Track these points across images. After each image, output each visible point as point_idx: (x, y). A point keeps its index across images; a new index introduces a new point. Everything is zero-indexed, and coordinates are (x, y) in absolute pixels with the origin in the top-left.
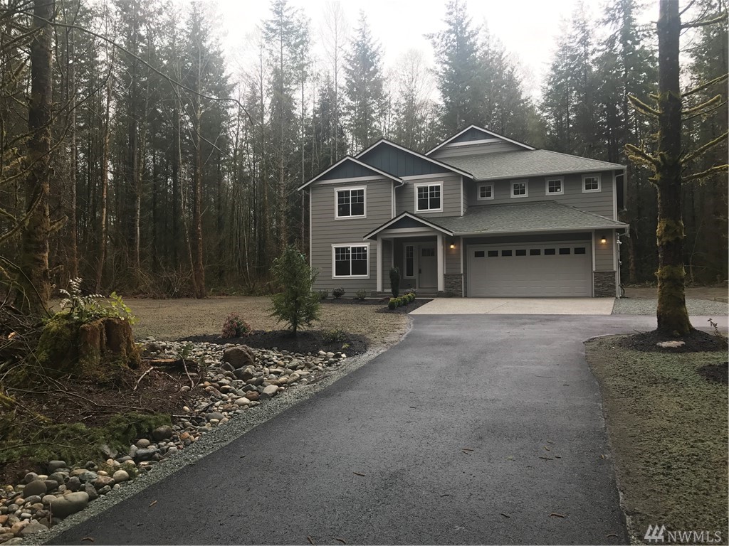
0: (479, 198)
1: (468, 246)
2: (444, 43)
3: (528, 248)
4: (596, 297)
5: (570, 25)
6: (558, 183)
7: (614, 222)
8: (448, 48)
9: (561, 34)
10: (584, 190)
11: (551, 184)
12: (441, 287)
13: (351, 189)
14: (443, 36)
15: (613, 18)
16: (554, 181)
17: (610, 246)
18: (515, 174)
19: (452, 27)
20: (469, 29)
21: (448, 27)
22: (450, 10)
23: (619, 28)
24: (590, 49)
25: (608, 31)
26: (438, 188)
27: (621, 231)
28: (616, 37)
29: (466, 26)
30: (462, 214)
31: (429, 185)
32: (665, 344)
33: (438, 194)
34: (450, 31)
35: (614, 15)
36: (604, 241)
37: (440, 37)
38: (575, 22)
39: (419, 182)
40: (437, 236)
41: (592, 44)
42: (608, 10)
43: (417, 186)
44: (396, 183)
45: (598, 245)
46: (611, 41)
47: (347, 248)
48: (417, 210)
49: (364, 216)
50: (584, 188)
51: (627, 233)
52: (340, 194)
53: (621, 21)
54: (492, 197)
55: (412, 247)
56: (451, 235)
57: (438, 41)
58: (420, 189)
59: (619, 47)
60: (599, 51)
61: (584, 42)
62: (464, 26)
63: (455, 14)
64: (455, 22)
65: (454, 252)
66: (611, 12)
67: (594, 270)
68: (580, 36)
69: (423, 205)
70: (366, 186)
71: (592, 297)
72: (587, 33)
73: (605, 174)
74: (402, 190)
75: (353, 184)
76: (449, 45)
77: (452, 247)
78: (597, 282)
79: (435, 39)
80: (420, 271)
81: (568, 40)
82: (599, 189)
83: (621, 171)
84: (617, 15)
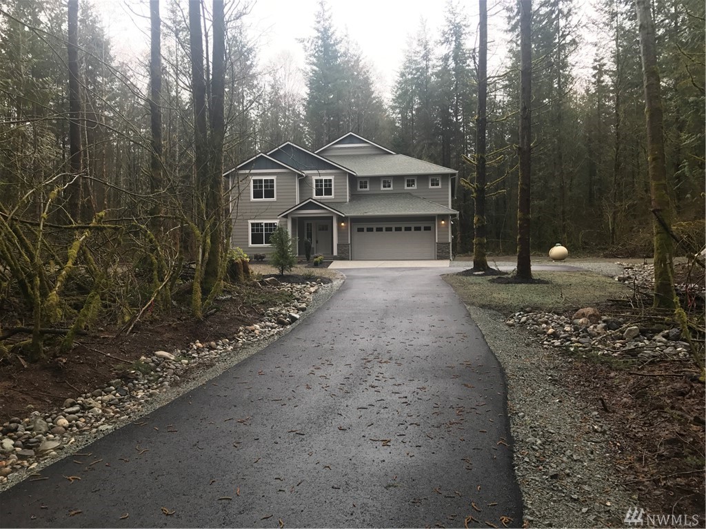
0: (359, 189)
1: (353, 224)
2: (313, 47)
3: (394, 226)
4: (438, 259)
5: (415, 43)
6: (413, 181)
7: (448, 209)
8: (317, 52)
9: (407, 48)
10: (430, 187)
11: (408, 181)
12: (335, 253)
13: (264, 178)
14: (313, 42)
15: (447, 41)
16: (411, 179)
17: (447, 226)
18: (384, 173)
19: (320, 34)
20: (334, 38)
21: (316, 34)
22: (319, 20)
23: (452, 49)
24: (431, 63)
25: (444, 50)
26: (330, 180)
27: (454, 216)
28: (450, 56)
29: (332, 35)
30: (348, 200)
31: (324, 178)
32: (476, 273)
33: (330, 185)
34: (318, 37)
35: (448, 38)
36: (443, 222)
37: (310, 42)
38: (419, 40)
39: (315, 175)
40: (332, 217)
41: (432, 61)
42: (444, 33)
43: (314, 178)
44: (300, 176)
45: (439, 225)
46: (446, 59)
47: (261, 223)
48: (315, 196)
49: (275, 199)
50: (430, 184)
51: (458, 217)
52: (255, 181)
53: (454, 43)
54: (368, 189)
55: (311, 224)
56: (343, 216)
57: (308, 45)
58: (317, 181)
59: (452, 64)
60: (437, 66)
61: (426, 57)
62: (330, 34)
63: (322, 22)
64: (322, 30)
65: (343, 228)
66: (446, 36)
67: (437, 241)
68: (423, 52)
69: (319, 193)
70: (276, 177)
71: (435, 260)
72: (429, 51)
73: (444, 176)
74: (303, 181)
75: (265, 174)
76: (317, 49)
77: (343, 224)
78: (438, 250)
79: (305, 42)
80: (317, 242)
81: (413, 54)
82: (440, 186)
83: (454, 174)
84: (450, 39)
